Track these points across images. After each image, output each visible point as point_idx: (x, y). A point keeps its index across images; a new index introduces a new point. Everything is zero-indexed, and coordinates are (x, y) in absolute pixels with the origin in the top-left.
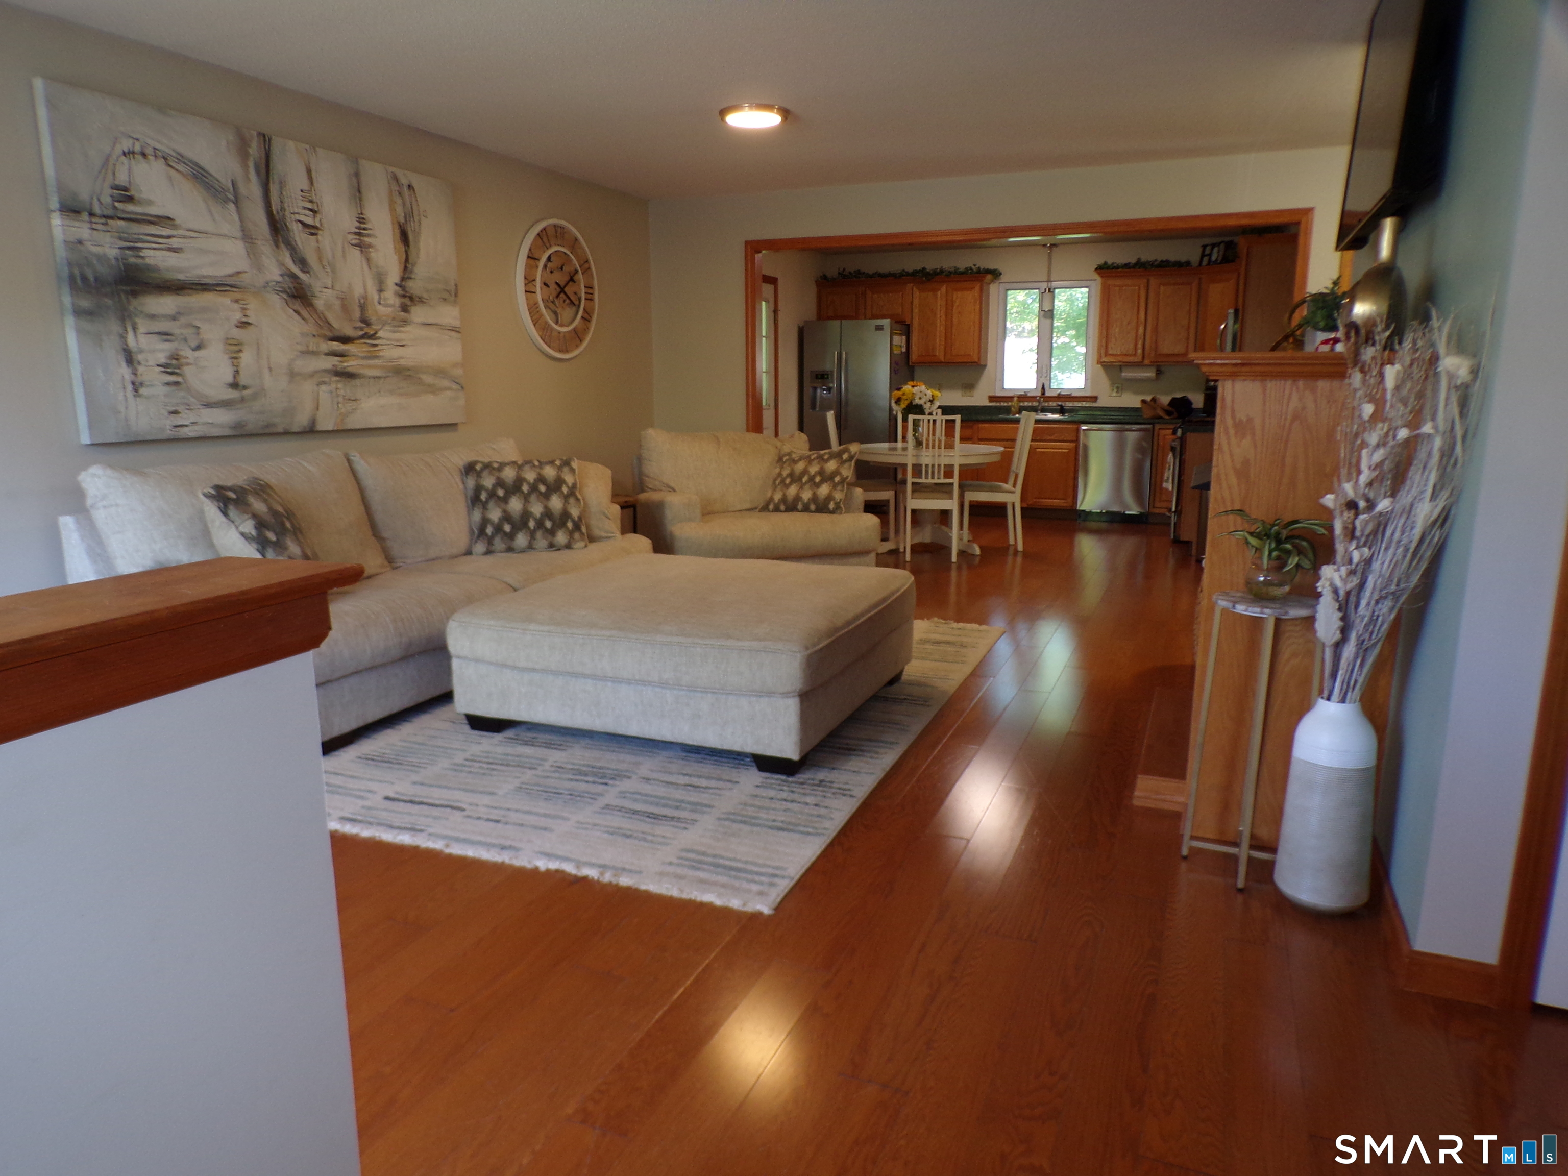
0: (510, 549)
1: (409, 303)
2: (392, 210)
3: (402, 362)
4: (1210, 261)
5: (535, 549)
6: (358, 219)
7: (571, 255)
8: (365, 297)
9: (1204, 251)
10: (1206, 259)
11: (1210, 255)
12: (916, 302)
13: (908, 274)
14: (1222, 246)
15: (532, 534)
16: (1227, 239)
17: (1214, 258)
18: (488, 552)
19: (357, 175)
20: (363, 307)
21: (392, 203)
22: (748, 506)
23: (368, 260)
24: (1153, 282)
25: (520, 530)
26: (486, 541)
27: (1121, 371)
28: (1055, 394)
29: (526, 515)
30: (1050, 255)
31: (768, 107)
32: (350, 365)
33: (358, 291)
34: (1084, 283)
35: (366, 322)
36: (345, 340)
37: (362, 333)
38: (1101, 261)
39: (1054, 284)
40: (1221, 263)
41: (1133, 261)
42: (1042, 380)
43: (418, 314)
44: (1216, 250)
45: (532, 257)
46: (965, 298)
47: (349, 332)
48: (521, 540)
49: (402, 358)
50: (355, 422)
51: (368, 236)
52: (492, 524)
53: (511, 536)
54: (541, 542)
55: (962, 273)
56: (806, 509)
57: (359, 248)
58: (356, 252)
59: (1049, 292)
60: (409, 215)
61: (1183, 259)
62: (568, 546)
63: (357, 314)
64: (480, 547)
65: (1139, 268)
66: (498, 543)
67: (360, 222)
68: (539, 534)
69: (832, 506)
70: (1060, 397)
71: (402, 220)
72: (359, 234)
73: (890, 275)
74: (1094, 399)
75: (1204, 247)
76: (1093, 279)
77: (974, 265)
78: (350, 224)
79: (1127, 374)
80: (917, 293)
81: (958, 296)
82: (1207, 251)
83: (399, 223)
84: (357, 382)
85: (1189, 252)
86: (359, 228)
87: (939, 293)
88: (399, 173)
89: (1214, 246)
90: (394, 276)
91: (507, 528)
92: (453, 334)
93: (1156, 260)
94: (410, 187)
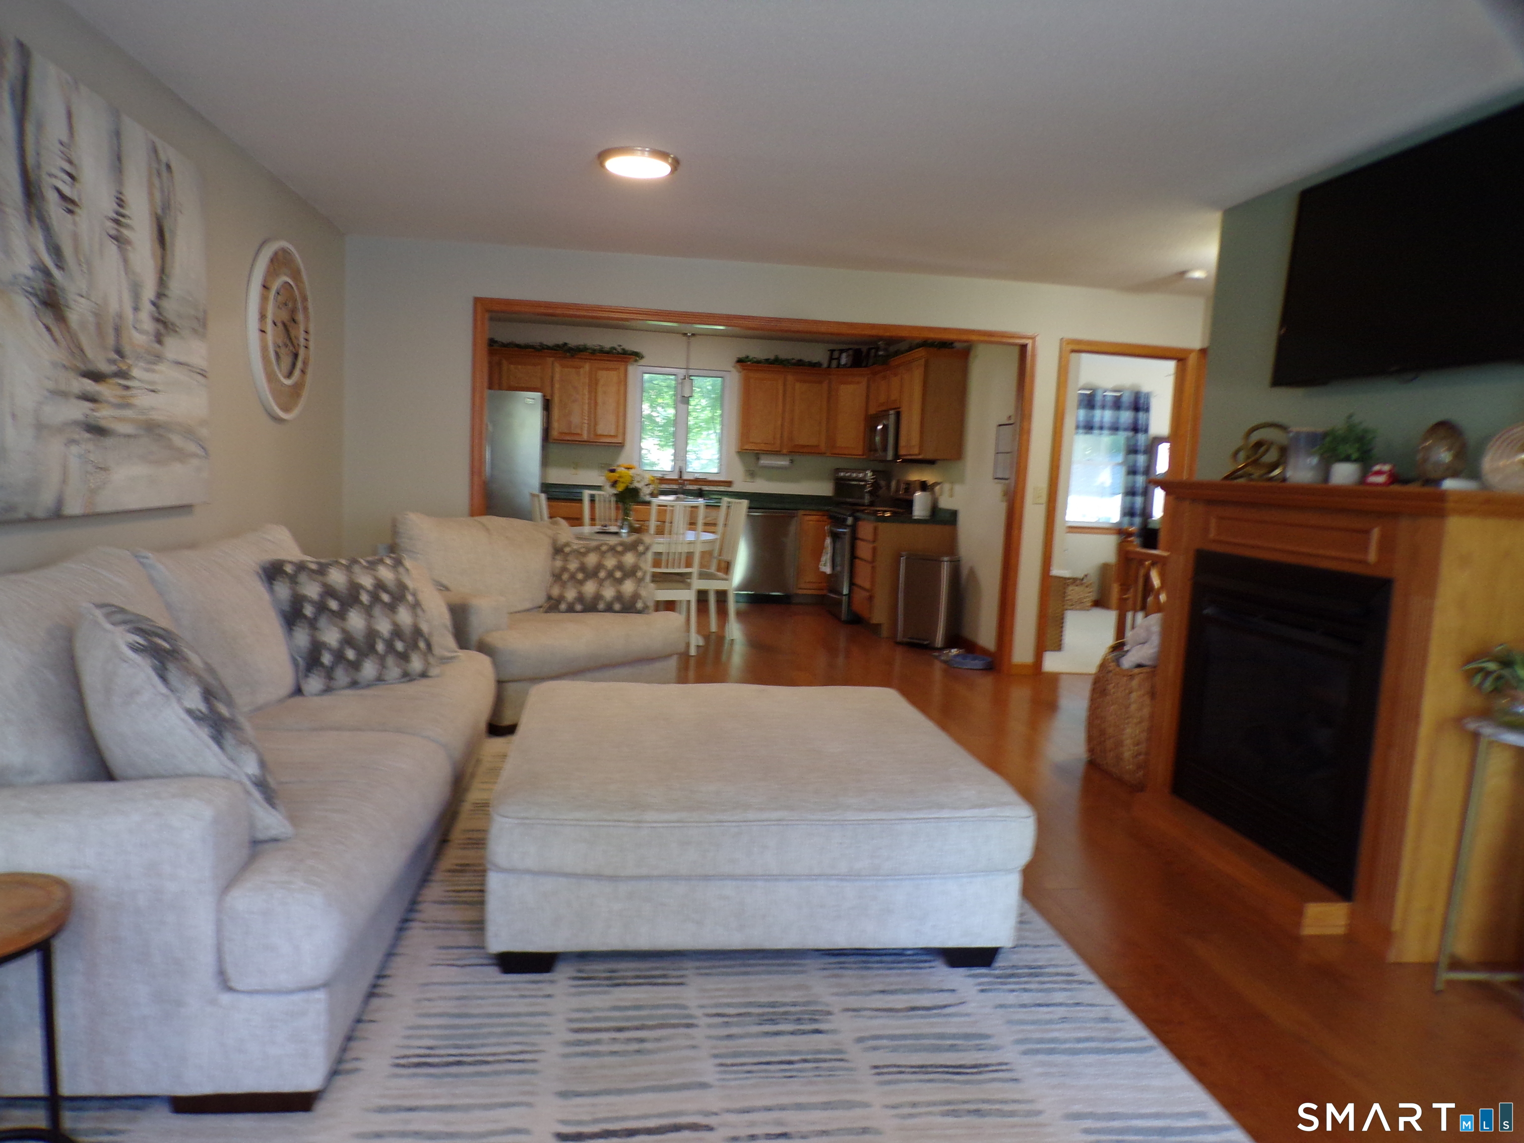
0: (354, 684)
1: (162, 330)
2: (151, 194)
3: (155, 416)
4: (839, 366)
5: (384, 680)
6: (117, 200)
7: (295, 288)
8: (120, 316)
9: (832, 355)
10: (834, 363)
11: (839, 359)
12: (557, 377)
13: (548, 348)
14: (851, 352)
15: (382, 659)
16: (857, 347)
17: (844, 360)
18: (328, 690)
19: (117, 134)
20: (118, 330)
21: (151, 186)
22: (528, 605)
23: (125, 261)
24: (790, 378)
25: (366, 656)
26: (323, 674)
27: (758, 459)
28: (691, 477)
29: (372, 635)
30: (689, 343)
31: (662, 155)
32: (104, 415)
33: (113, 306)
34: (719, 374)
35: (119, 352)
36: (97, 377)
37: (114, 368)
38: (742, 355)
39: (691, 372)
40: (851, 367)
41: (771, 357)
42: (680, 464)
43: (173, 348)
44: (844, 355)
45: (265, 287)
46: (607, 377)
47: (104, 367)
48: (369, 669)
49: (153, 409)
50: (106, 502)
51: (127, 226)
52: (330, 649)
53: (355, 666)
54: (394, 671)
55: (608, 353)
56: (609, 609)
57: (116, 243)
58: (112, 248)
59: (688, 377)
60: (166, 206)
61: (815, 360)
62: (424, 675)
63: (111, 341)
64: (314, 683)
65: (776, 364)
66: (341, 676)
67: (119, 205)
68: (390, 661)
69: (639, 605)
70: (696, 481)
71: (159, 211)
72: (117, 222)
73: (527, 347)
74: (729, 483)
75: (832, 351)
76: (729, 370)
77: (620, 346)
78: (108, 206)
79: (765, 461)
80: (558, 369)
81: (603, 375)
82: (836, 355)
83: (156, 214)
84: (108, 442)
85: (818, 354)
86: (118, 213)
87: (582, 370)
88: (160, 144)
89: (842, 351)
90: (149, 292)
91: (351, 654)
92: (200, 377)
93: (793, 359)
94: (169, 167)
